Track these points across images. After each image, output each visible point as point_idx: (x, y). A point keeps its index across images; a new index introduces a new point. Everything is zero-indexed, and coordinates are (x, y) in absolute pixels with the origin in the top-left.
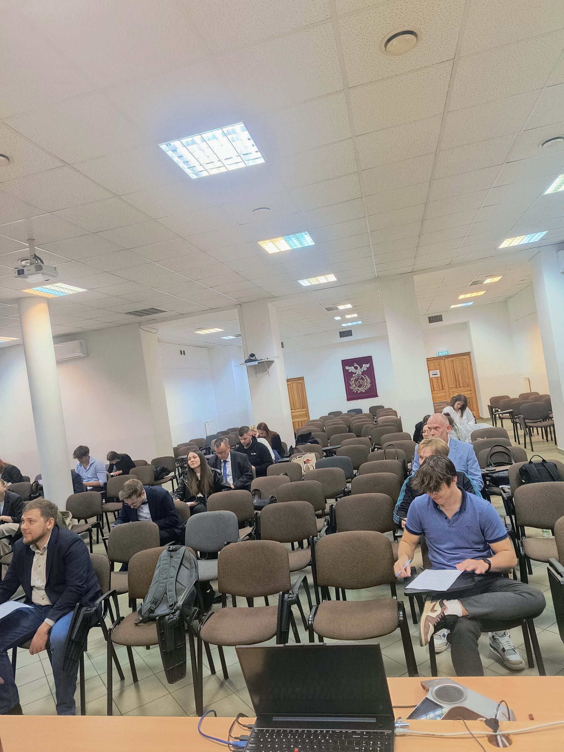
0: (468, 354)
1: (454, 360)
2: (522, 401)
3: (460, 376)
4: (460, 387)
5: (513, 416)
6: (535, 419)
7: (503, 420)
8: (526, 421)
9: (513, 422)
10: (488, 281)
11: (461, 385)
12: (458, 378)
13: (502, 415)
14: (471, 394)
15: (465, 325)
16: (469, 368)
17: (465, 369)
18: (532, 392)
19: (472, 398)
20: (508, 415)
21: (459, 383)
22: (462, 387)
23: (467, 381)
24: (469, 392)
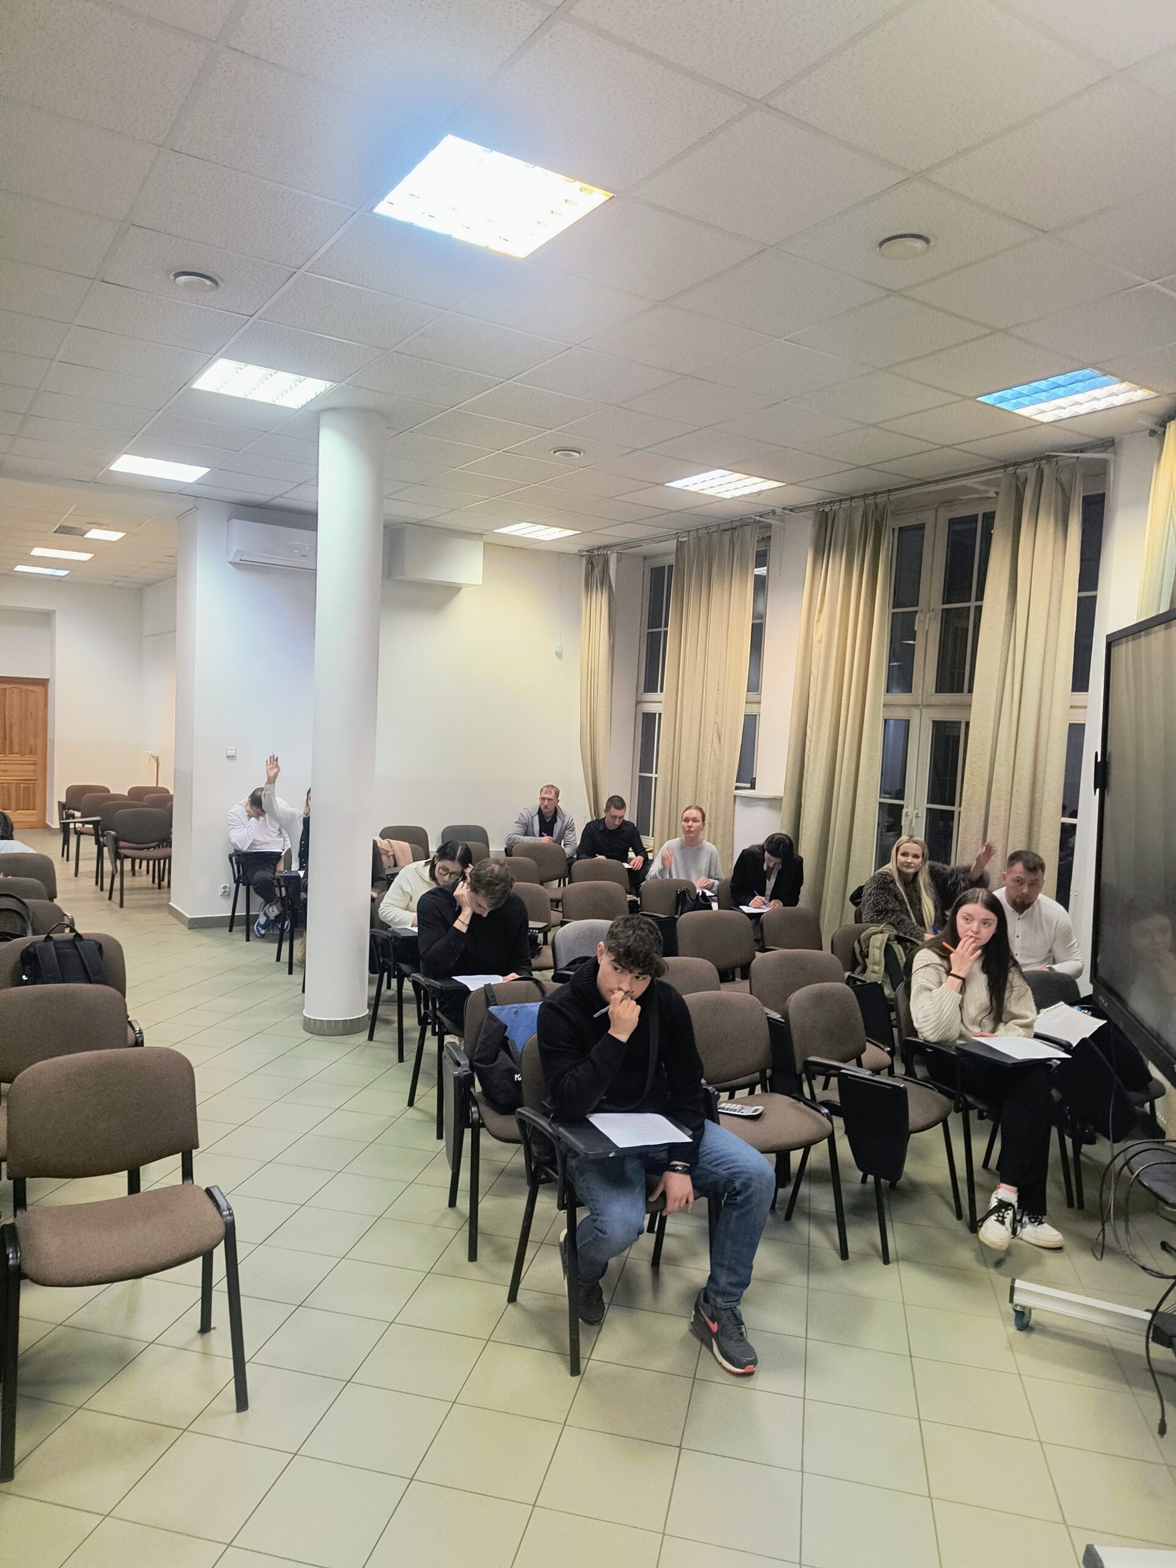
0: (43, 683)
1: (8, 690)
2: (130, 802)
3: (15, 729)
4: (12, 753)
5: (98, 832)
6: (141, 843)
7: (82, 837)
8: (122, 844)
9: (98, 842)
10: (94, 534)
11: (16, 749)
12: (11, 733)
13: (83, 826)
14: (34, 771)
15: (46, 618)
16: (41, 714)
17: (32, 715)
18: (159, 786)
19: (36, 780)
20: (91, 826)
21: (11, 744)
22: (17, 753)
23: (32, 742)
24: (32, 767)
